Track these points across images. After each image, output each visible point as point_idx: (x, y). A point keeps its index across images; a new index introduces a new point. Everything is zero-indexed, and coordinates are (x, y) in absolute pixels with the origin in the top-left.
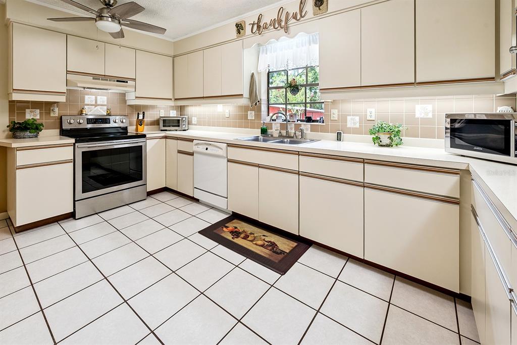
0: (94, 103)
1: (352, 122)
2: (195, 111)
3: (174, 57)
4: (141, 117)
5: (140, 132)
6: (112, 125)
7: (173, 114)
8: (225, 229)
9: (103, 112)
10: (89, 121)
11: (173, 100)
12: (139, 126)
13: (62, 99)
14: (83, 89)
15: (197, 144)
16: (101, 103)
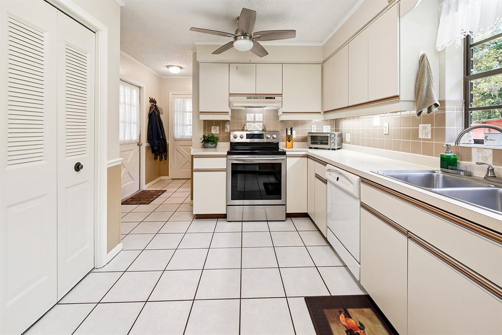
0: (253, 120)
2: (350, 124)
3: (323, 63)
4: (289, 133)
6: (265, 140)
8: (342, 317)
9: (259, 128)
10: (248, 136)
11: (322, 113)
12: (287, 142)
13: (227, 117)
14: (245, 108)
15: (329, 170)
16: (258, 120)
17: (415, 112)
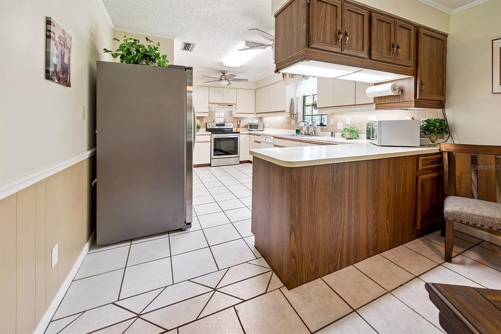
0: (219, 116)
1: (340, 126)
2: (267, 119)
3: (256, 89)
4: (239, 123)
5: (238, 131)
6: (226, 127)
7: (256, 122)
9: (222, 120)
10: (217, 125)
11: (255, 114)
12: (237, 127)
13: (207, 115)
14: (214, 110)
15: (262, 137)
16: (222, 116)
17: (290, 116)
